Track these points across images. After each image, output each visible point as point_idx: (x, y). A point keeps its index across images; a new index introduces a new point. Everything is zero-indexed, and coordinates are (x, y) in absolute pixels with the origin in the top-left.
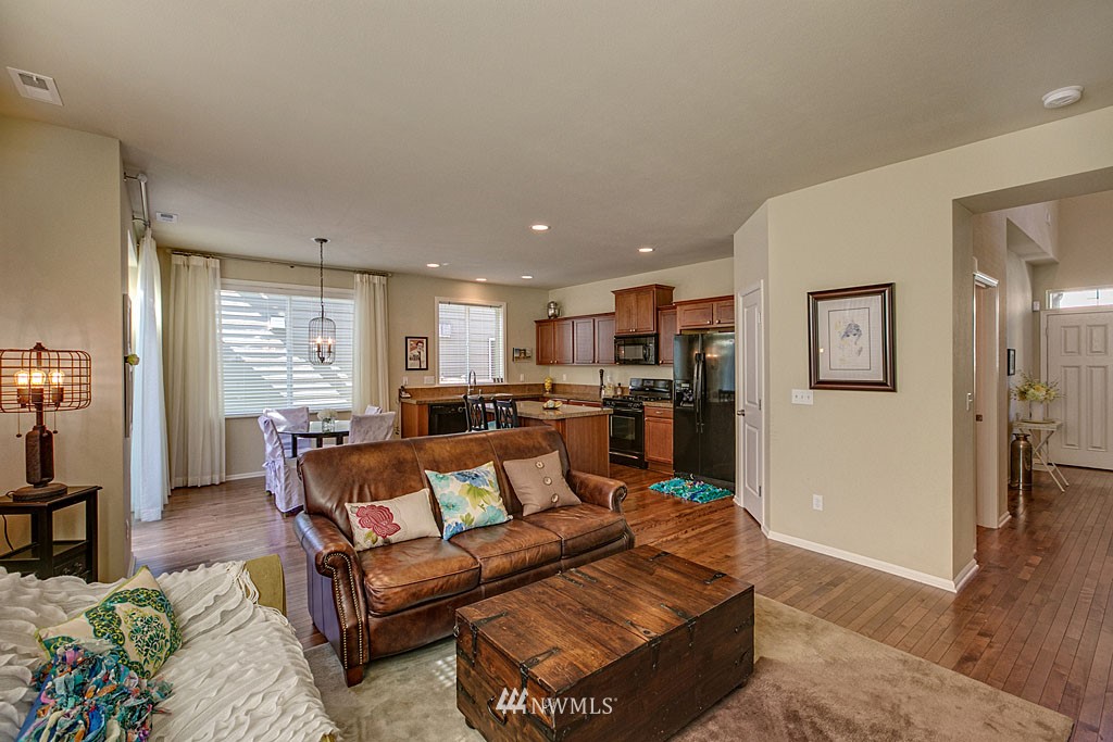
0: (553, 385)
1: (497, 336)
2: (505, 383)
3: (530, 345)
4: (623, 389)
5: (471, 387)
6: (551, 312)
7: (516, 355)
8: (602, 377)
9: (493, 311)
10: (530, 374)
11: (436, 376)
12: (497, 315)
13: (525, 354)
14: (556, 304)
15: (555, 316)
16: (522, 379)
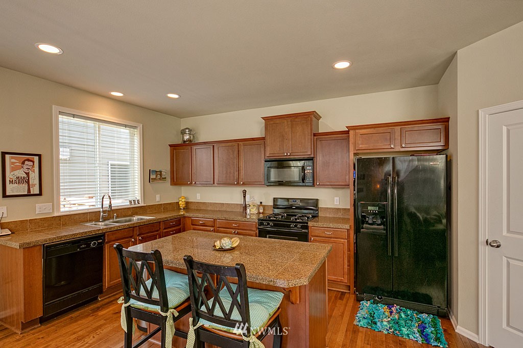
0: (187, 203)
1: (132, 159)
2: (142, 204)
3: (165, 167)
4: (264, 207)
5: (104, 212)
6: (186, 137)
7: (152, 176)
8: (245, 197)
9: (126, 131)
10: (167, 194)
11: (54, 201)
12: (132, 135)
13: (161, 175)
14: (190, 130)
15: (190, 140)
16: (158, 199)
